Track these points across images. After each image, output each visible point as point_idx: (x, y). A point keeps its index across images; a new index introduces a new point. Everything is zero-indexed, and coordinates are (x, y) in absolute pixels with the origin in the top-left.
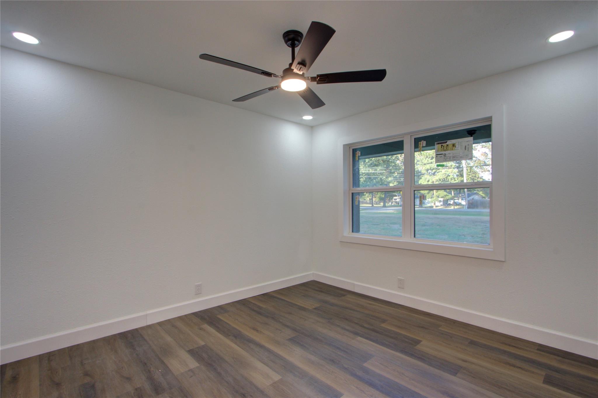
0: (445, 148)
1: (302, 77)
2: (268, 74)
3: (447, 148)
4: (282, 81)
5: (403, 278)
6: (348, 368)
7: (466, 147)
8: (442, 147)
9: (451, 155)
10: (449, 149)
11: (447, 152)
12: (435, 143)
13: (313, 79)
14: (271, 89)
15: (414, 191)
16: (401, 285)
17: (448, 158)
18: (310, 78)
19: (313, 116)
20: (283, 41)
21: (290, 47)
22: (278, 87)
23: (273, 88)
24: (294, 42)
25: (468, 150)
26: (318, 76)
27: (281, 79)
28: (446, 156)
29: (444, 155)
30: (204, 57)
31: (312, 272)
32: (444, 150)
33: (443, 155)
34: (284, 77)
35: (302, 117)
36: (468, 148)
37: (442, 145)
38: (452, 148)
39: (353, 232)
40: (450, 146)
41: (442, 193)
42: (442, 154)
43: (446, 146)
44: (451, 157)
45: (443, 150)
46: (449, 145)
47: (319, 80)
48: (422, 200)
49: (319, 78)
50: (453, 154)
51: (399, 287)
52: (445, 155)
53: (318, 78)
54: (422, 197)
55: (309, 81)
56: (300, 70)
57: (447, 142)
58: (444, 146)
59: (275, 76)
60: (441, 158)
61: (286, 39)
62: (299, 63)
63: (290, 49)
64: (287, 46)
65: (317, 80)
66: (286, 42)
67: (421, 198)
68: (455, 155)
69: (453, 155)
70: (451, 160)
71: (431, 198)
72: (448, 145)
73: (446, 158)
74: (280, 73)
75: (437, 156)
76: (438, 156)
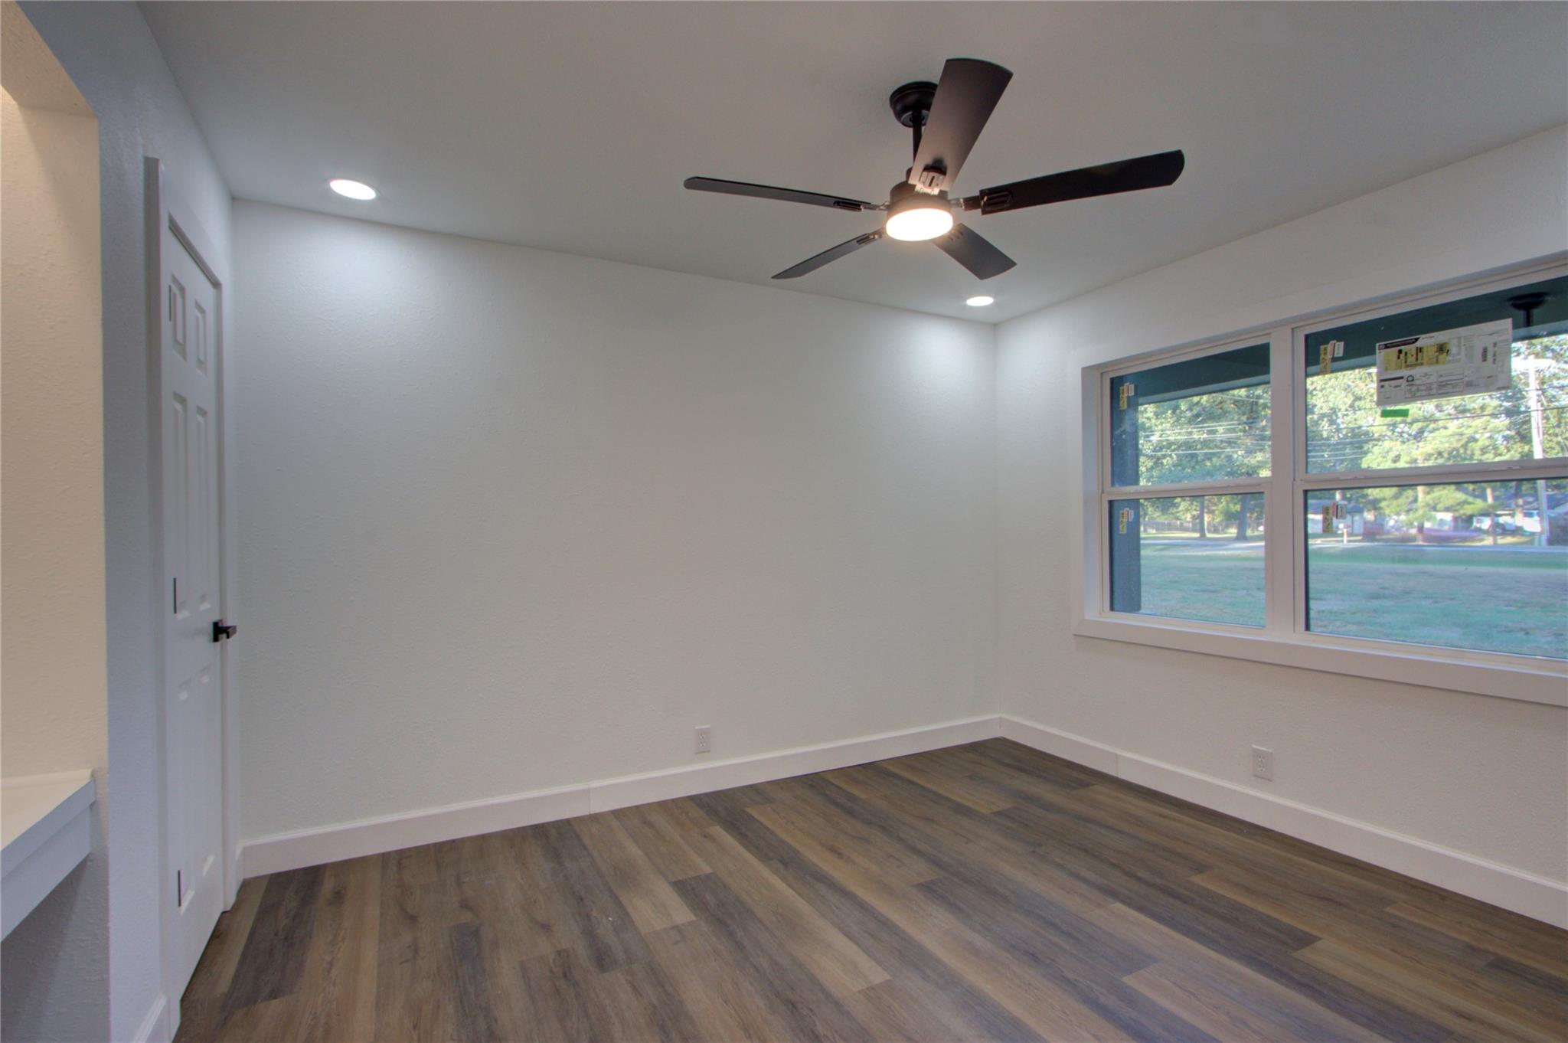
0: (1411, 360)
1: (942, 200)
2: (853, 205)
3: (1417, 359)
4: (889, 216)
5: (1270, 751)
6: (1076, 980)
7: (1485, 351)
8: (1402, 356)
9: (1433, 379)
10: (1425, 361)
11: (1417, 372)
12: (1377, 345)
13: (971, 203)
14: (863, 240)
15: (1306, 492)
16: (1263, 770)
17: (1423, 388)
18: (962, 201)
19: (994, 297)
20: (891, 112)
21: (909, 126)
22: (880, 233)
23: (868, 237)
24: (921, 113)
25: (1495, 360)
26: (983, 193)
27: (886, 212)
28: (1417, 382)
29: (1408, 381)
30: (696, 183)
31: (999, 715)
32: (1407, 366)
33: (1405, 379)
34: (892, 208)
35: (965, 300)
36: (1495, 355)
37: (1400, 352)
38: (1437, 357)
39: (1112, 609)
40: (1430, 352)
41: (1449, 495)
42: (1402, 378)
43: (1414, 352)
44: (1435, 386)
45: (1404, 364)
46: (1425, 350)
47: (987, 204)
48: (1332, 519)
49: (985, 199)
50: (1441, 376)
51: (1256, 776)
52: (1413, 380)
53: (983, 198)
54: (1331, 511)
55: (961, 210)
56: (930, 185)
57: (1417, 340)
58: (1406, 354)
59: (869, 206)
60: (1398, 388)
61: (899, 107)
62: (927, 169)
63: (910, 131)
64: (902, 126)
65: (982, 203)
66: (898, 115)
67: (1327, 513)
68: (1445, 379)
69: (1441, 379)
70: (1433, 395)
71: (1408, 511)
72: (1420, 350)
73: (1414, 389)
74: (886, 198)
75: (1383, 383)
76: (1386, 384)
